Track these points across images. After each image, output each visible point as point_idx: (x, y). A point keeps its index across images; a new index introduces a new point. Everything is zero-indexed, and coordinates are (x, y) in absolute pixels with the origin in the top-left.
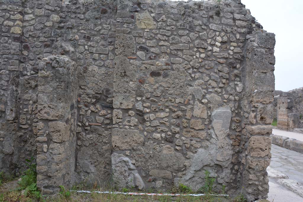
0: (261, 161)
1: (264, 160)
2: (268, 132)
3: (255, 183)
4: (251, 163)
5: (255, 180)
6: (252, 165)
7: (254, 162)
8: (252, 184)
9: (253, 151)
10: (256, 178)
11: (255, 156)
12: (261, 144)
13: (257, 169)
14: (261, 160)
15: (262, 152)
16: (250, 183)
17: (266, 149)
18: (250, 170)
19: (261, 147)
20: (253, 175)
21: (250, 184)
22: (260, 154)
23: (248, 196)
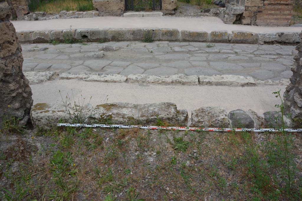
0: (15, 60)
1: (17, 57)
2: (7, 13)
3: (19, 93)
4: (6, 68)
5: (18, 89)
6: (8, 70)
7: (9, 65)
8: (16, 95)
9: (2, 49)
10: (18, 84)
11: (6, 55)
12: (6, 36)
13: (15, 72)
14: (14, 58)
15: (12, 46)
16: (14, 95)
17: (14, 41)
18: (7, 78)
19: (8, 40)
20: (13, 83)
21: (14, 97)
22: (11, 50)
23: (17, 112)
